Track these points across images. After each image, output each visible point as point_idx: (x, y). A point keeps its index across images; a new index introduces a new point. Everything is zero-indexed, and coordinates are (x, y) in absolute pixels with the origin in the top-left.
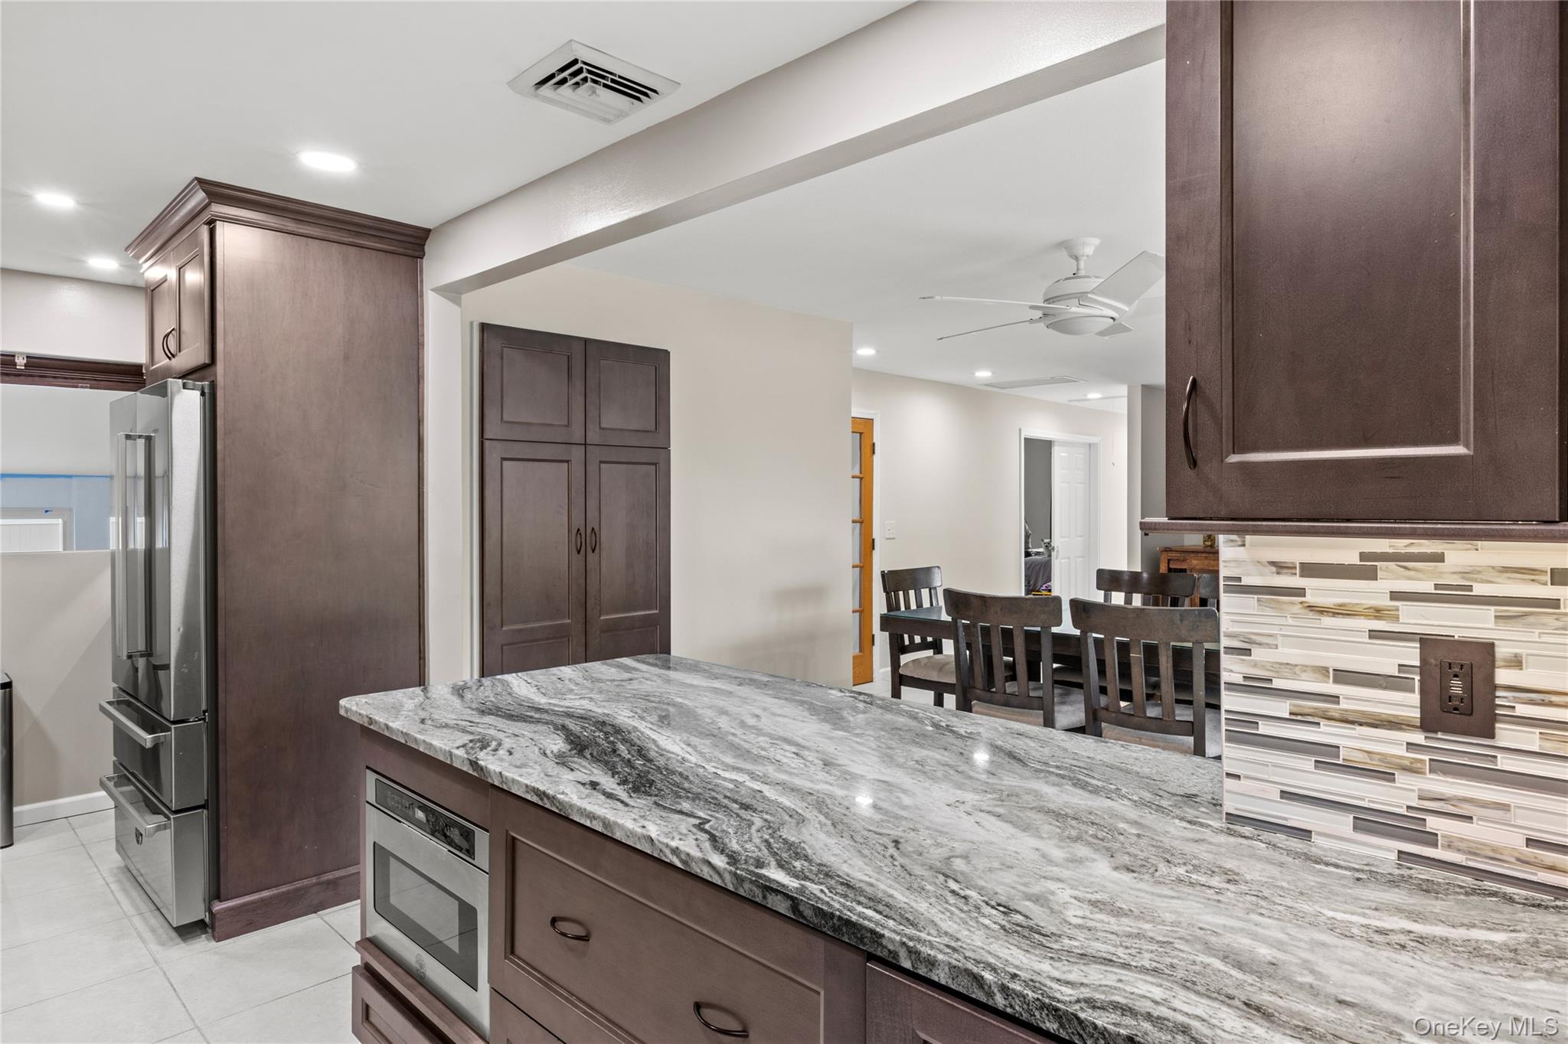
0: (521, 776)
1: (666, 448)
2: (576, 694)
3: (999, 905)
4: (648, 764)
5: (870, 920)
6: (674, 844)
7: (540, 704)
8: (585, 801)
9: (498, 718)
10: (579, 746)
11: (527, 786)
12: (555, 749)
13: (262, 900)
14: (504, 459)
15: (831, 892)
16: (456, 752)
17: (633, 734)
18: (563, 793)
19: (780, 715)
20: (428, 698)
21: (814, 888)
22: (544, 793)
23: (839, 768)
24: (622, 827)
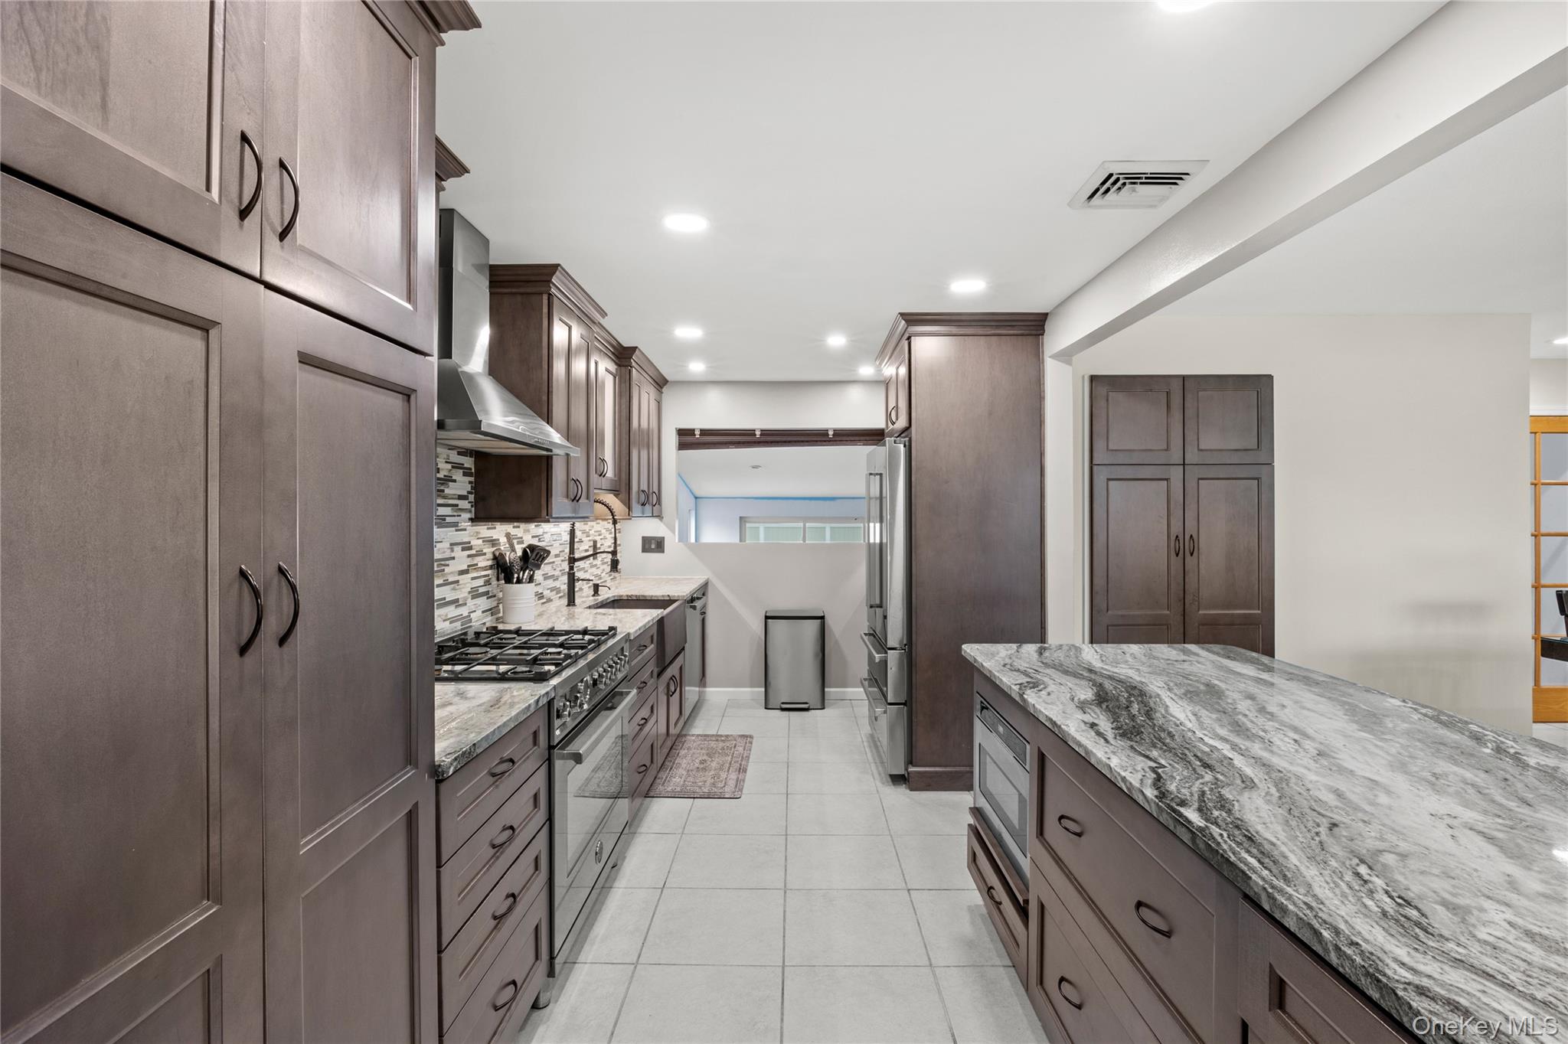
0: (1045, 709)
1: (1270, 464)
2: (1129, 665)
3: (1399, 897)
4: (1148, 721)
5: (1246, 864)
6: (1123, 774)
7: (1094, 667)
8: (1078, 733)
9: (1057, 672)
10: (1102, 699)
11: (1047, 716)
12: (1083, 697)
13: (936, 772)
14: (1109, 480)
15: (1229, 838)
16: (1013, 687)
17: (1153, 699)
18: (1067, 725)
19: (1308, 709)
20: (1018, 652)
21: (1215, 830)
22: (1055, 722)
23: (1332, 760)
24: (1094, 755)
